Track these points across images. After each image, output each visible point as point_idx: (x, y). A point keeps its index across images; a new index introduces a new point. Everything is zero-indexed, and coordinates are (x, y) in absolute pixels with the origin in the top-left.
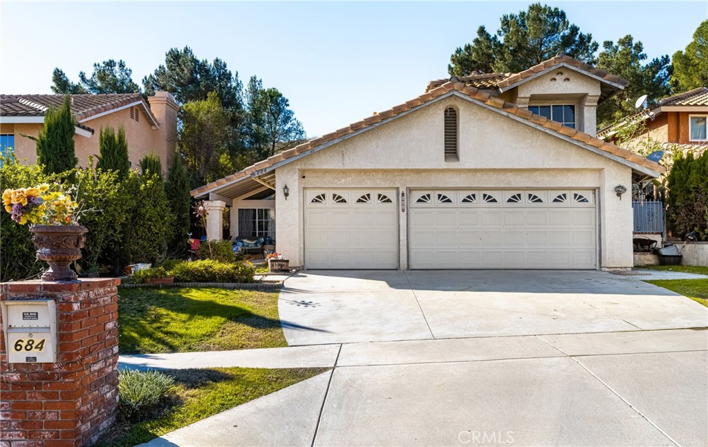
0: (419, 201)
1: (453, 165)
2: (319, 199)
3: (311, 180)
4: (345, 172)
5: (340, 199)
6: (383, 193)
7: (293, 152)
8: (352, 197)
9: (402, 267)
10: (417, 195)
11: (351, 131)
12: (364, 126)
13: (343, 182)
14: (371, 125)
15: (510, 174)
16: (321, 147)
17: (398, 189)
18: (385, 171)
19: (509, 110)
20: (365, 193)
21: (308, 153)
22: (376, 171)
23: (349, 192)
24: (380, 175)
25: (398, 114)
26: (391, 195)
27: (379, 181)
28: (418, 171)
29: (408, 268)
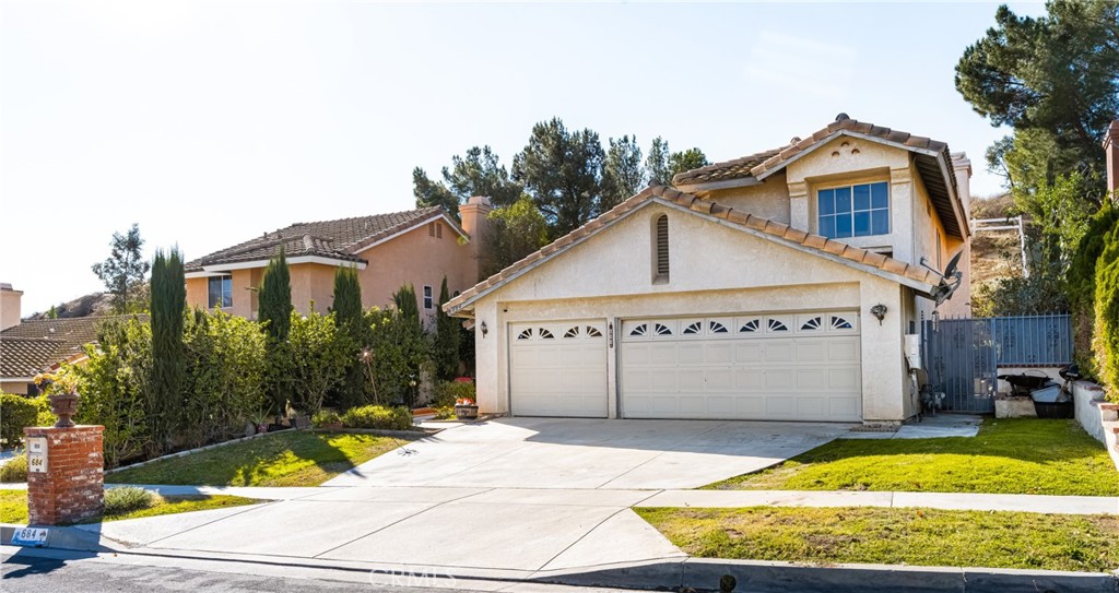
0: (634, 333)
1: (662, 288)
2: (526, 335)
3: (513, 314)
4: (549, 303)
5: (547, 335)
6: (593, 325)
8: (559, 331)
9: (611, 416)
10: (631, 326)
11: (541, 257)
13: (547, 314)
14: (563, 247)
16: (513, 277)
17: (605, 319)
18: (591, 300)
20: (572, 326)
21: (499, 285)
22: (581, 300)
23: (551, 324)
24: (586, 305)
25: (592, 231)
26: (601, 327)
27: (585, 312)
28: (629, 298)
29: (618, 416)
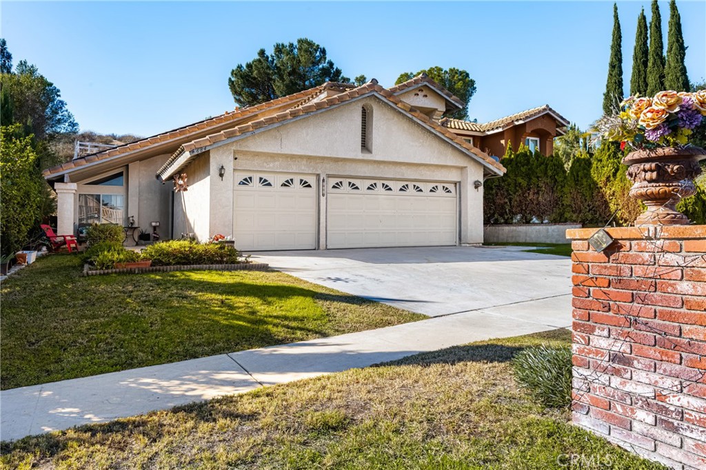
0: (334, 187)
1: (367, 156)
2: (246, 181)
3: (243, 162)
4: (273, 156)
5: (265, 183)
6: (305, 178)
7: (234, 132)
8: (277, 180)
9: (321, 248)
10: (333, 182)
11: (289, 117)
12: (301, 114)
13: (271, 166)
14: (307, 113)
15: (403, 168)
16: (262, 130)
17: (318, 175)
18: (309, 158)
19: (413, 113)
20: (288, 177)
21: (248, 134)
22: (301, 157)
23: (276, 176)
24: (304, 162)
25: (331, 106)
26: (312, 180)
27: (303, 167)
28: (337, 160)
29: (327, 249)
